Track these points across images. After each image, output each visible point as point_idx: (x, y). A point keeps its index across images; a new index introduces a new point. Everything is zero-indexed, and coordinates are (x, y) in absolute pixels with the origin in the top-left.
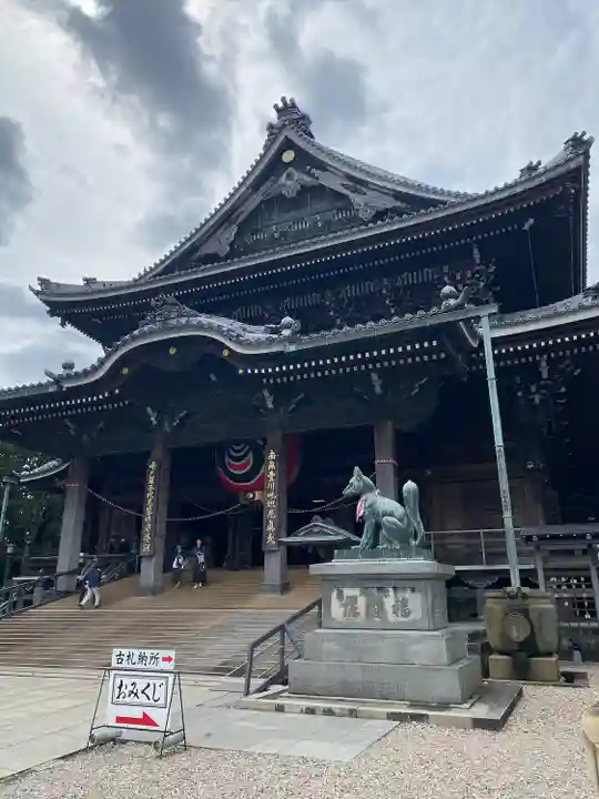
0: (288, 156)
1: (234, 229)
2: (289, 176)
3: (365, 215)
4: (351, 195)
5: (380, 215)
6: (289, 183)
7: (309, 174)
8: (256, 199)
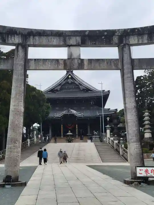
0: (70, 77)
1: (61, 86)
2: (70, 80)
3: (81, 89)
4: (80, 86)
5: (84, 90)
6: (70, 81)
7: (73, 80)
8: (64, 82)
